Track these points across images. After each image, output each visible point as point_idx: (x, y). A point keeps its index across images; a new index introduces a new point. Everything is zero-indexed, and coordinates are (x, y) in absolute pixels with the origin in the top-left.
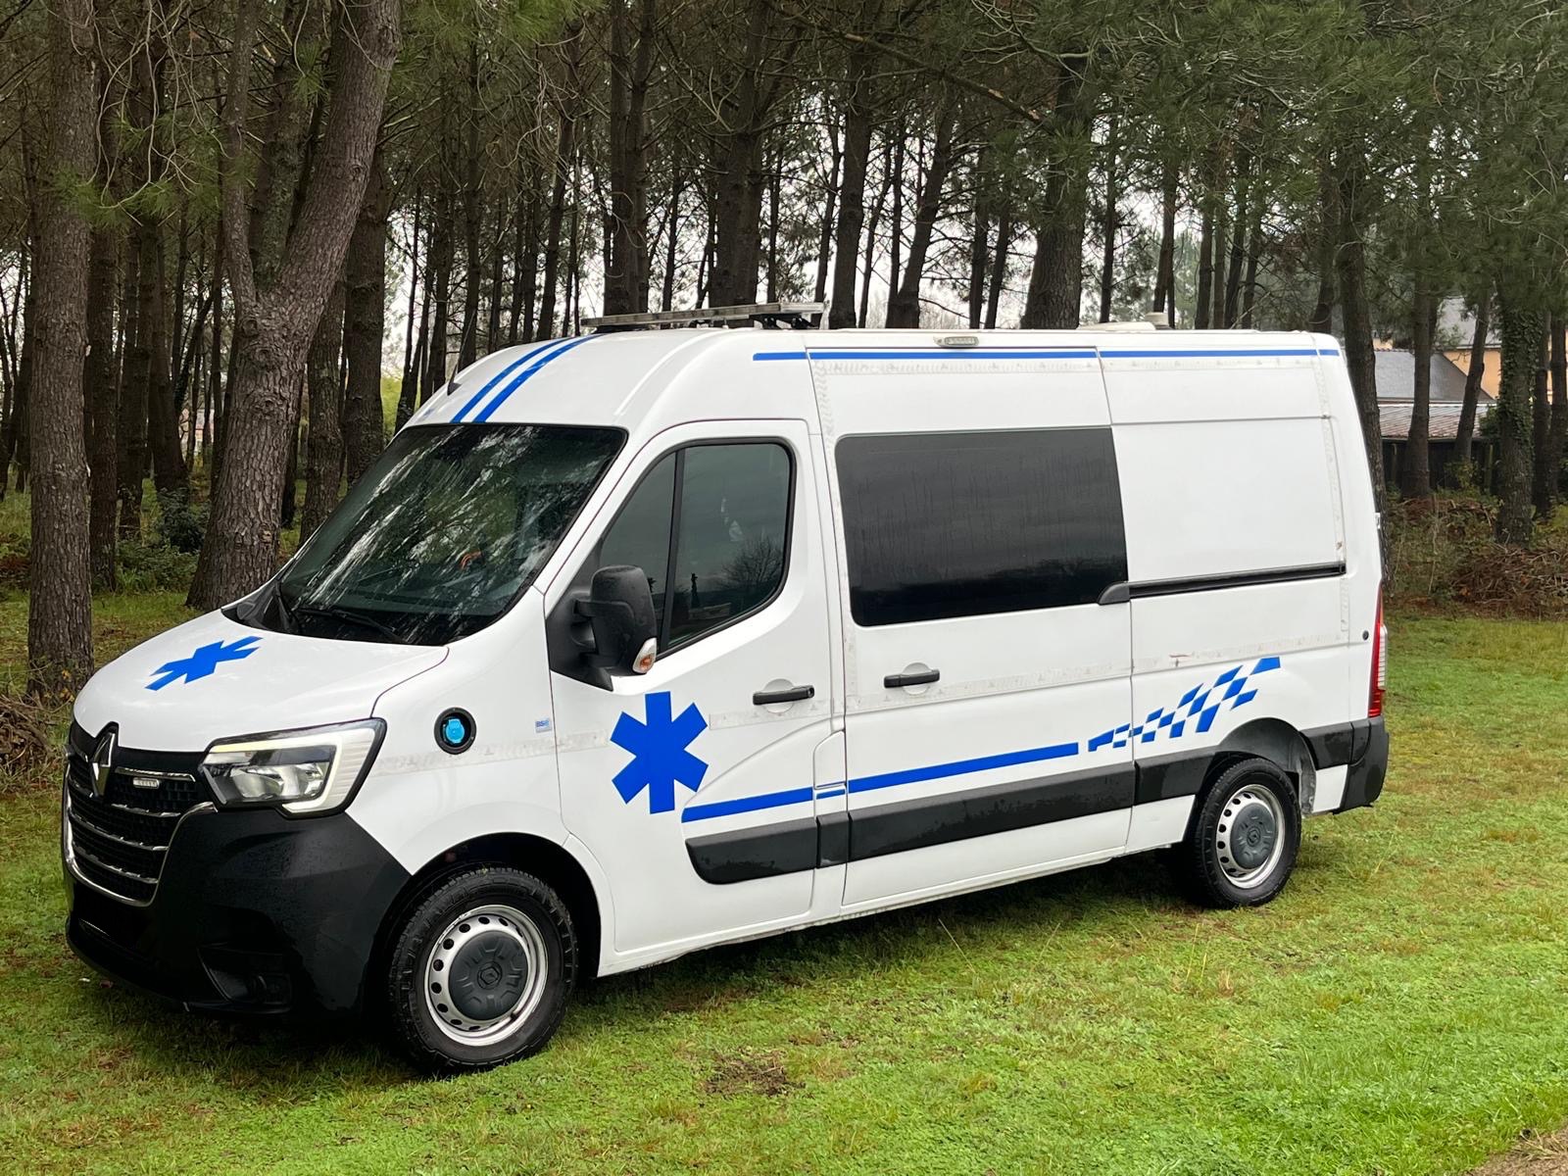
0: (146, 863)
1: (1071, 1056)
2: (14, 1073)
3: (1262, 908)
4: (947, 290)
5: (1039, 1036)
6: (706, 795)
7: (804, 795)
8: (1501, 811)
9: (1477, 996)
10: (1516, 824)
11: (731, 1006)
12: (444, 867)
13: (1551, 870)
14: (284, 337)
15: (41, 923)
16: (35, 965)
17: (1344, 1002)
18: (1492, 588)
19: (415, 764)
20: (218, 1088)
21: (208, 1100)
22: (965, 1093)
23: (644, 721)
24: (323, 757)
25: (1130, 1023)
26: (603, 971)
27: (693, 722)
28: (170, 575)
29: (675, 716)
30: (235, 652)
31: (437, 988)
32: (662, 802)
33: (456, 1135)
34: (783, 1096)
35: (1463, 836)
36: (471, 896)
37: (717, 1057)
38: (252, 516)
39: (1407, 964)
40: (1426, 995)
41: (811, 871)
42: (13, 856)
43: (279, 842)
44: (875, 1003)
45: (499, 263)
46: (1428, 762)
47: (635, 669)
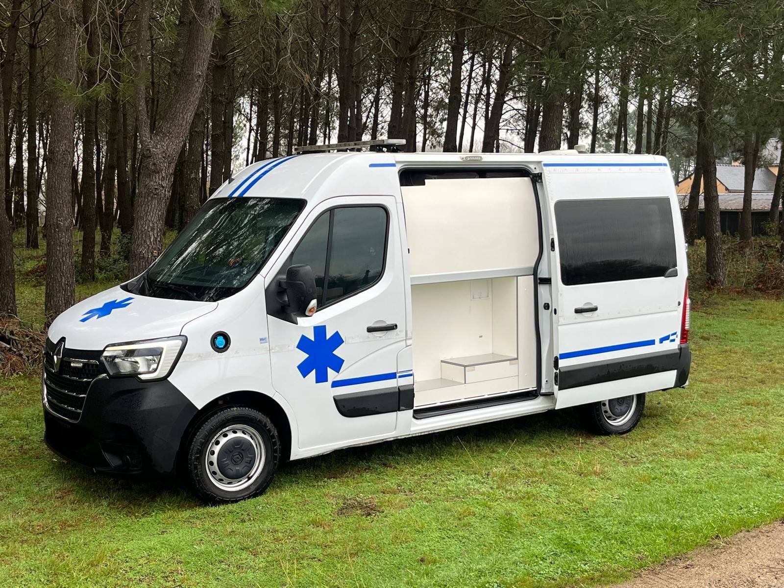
0: (77, 403)
1: (514, 501)
2: (16, 500)
3: (625, 435)
4: (515, 135)
5: (501, 491)
6: (343, 375)
7: (392, 376)
8: (754, 391)
9: (719, 477)
10: (760, 398)
11: (356, 476)
12: (215, 406)
13: (773, 420)
14: (163, 157)
15: (37, 434)
16: (32, 453)
17: (653, 479)
18: (775, 284)
19: (201, 357)
20: (108, 509)
21: (103, 514)
22: (460, 517)
23: (313, 339)
24: (157, 353)
25: (546, 486)
26: (293, 458)
27: (337, 340)
28: (121, 274)
29: (328, 338)
30: (121, 305)
31: (211, 463)
32: (321, 378)
33: (216, 532)
34: (372, 517)
35: (732, 403)
36: (228, 420)
37: (345, 498)
38: (148, 243)
39: (689, 462)
40: (695, 477)
41: (396, 413)
42: (28, 403)
43: (136, 393)
44: (426, 475)
45: (293, 123)
46: (725, 368)
47: (307, 314)
